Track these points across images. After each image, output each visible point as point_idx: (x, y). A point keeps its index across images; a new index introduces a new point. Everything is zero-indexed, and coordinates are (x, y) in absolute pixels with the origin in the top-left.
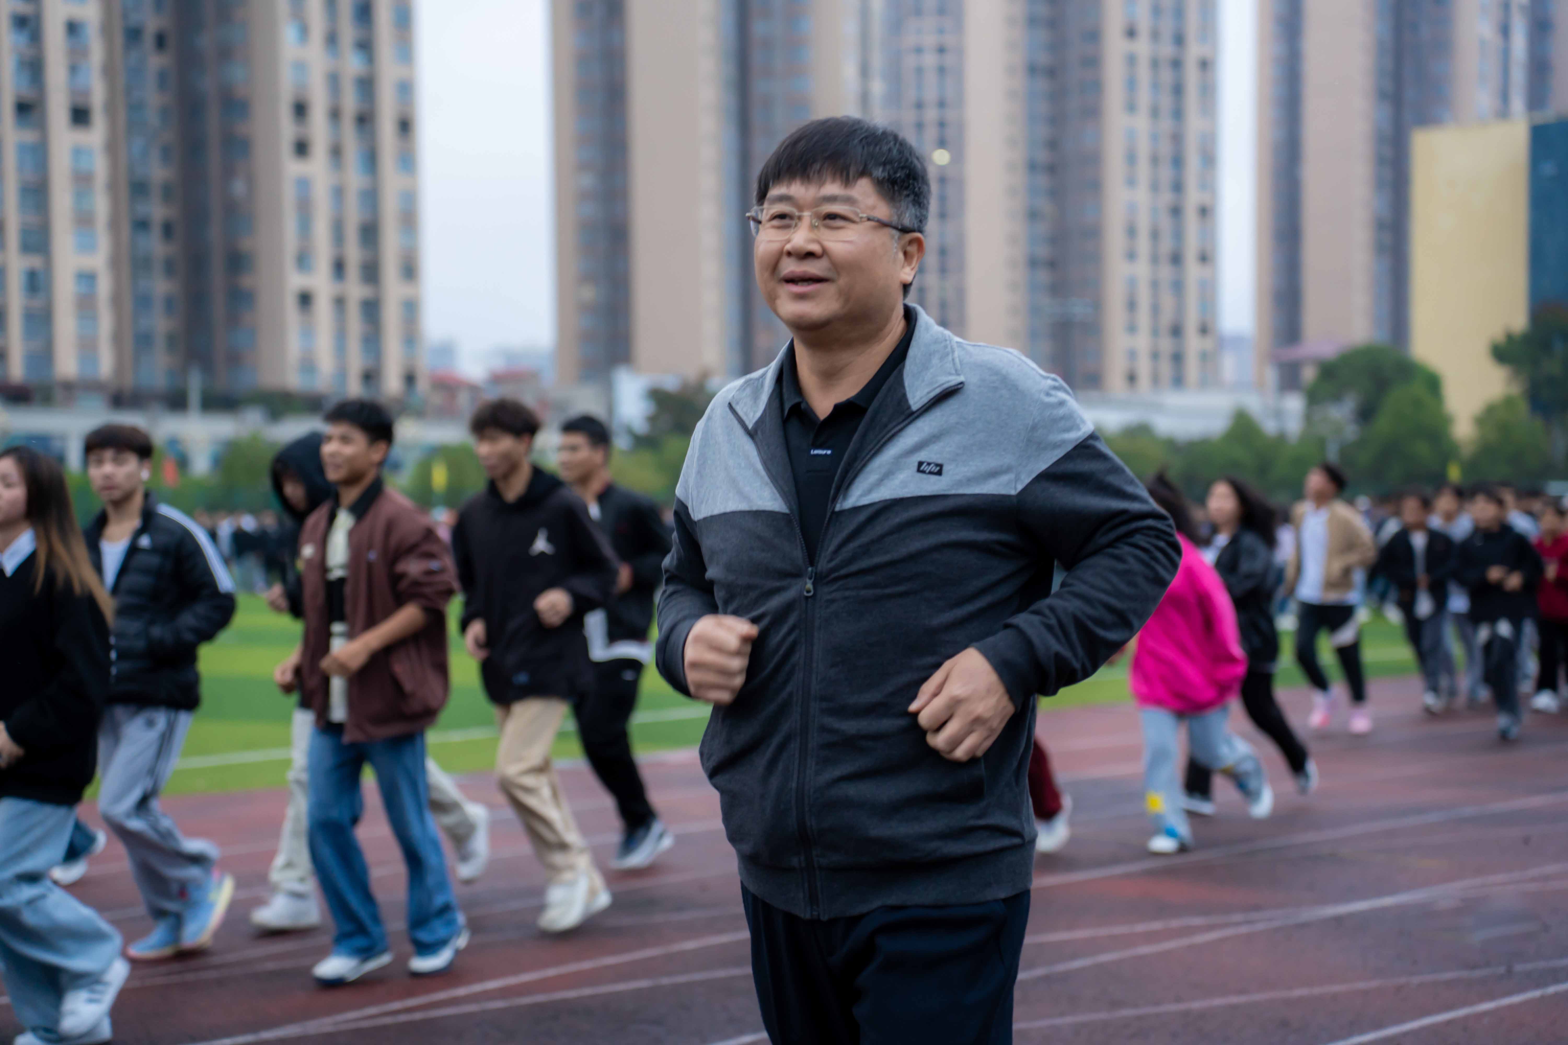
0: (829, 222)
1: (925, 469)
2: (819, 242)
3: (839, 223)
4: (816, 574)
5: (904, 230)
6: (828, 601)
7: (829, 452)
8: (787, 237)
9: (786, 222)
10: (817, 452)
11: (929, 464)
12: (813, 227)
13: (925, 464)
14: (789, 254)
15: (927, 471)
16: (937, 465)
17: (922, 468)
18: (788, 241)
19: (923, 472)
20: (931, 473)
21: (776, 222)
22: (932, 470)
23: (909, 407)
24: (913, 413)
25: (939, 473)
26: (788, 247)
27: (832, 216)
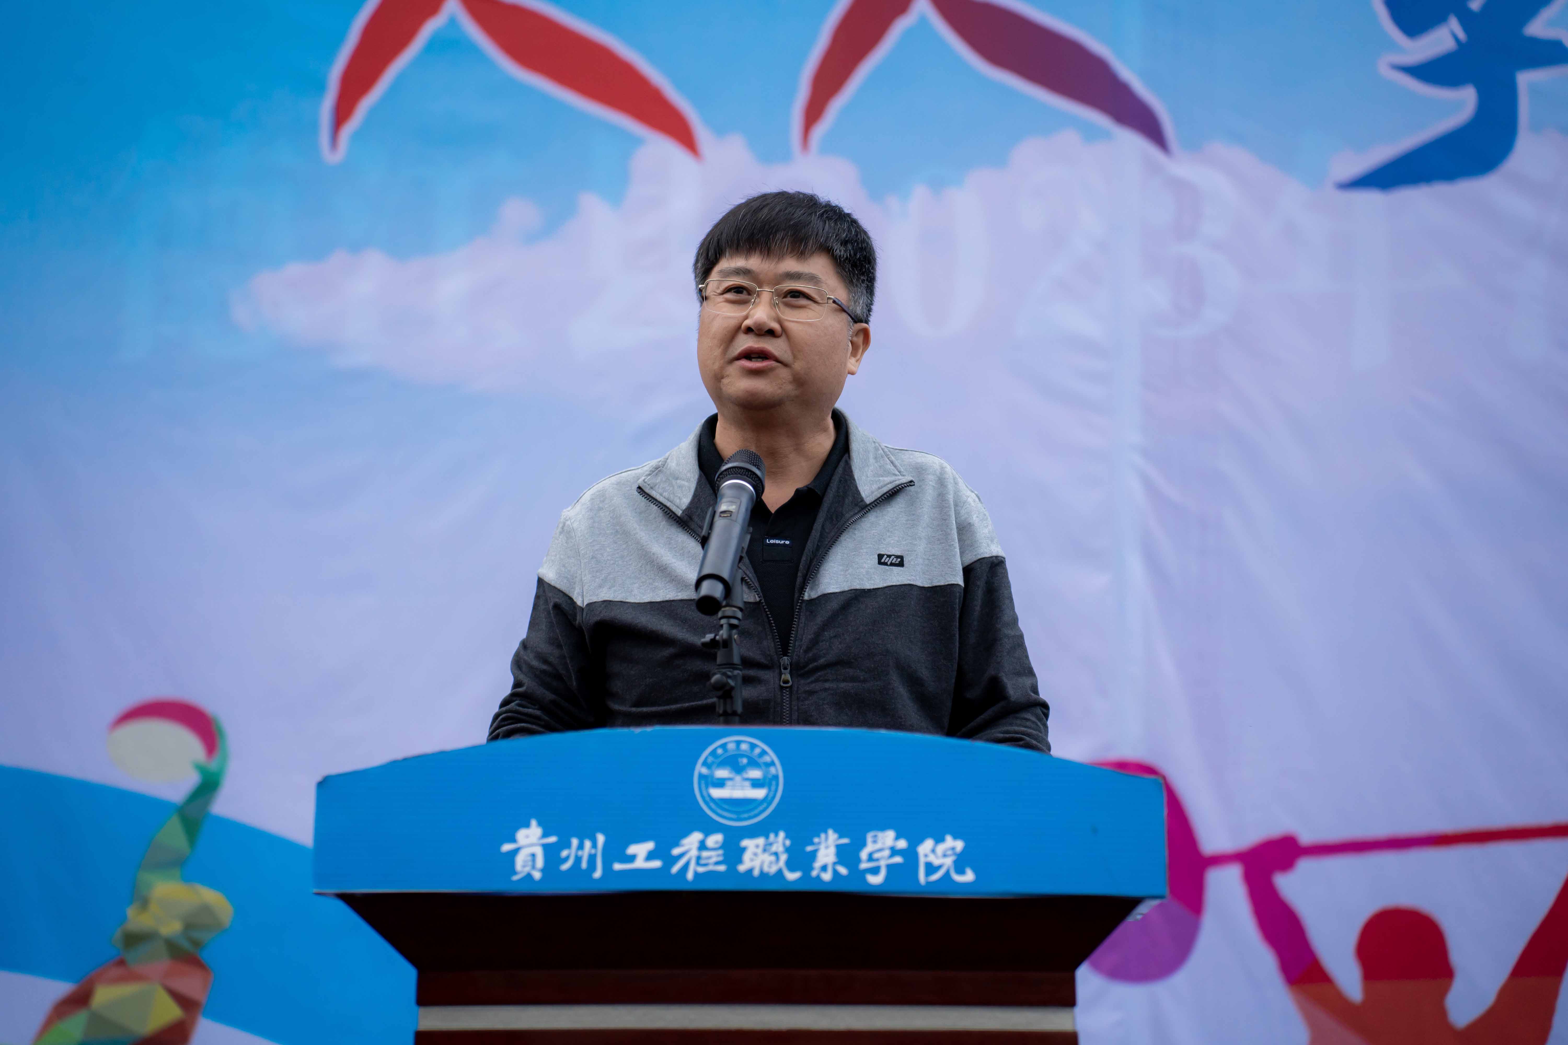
0: (789, 299)
1: (886, 561)
2: (779, 321)
3: (803, 302)
4: (791, 664)
5: (856, 320)
6: (806, 692)
7: (787, 542)
8: (745, 313)
9: (744, 296)
10: (772, 541)
11: (889, 556)
12: (773, 305)
13: (886, 556)
14: (749, 330)
15: (889, 563)
16: (897, 557)
17: (883, 561)
18: (746, 318)
19: (885, 564)
20: (892, 564)
21: (729, 296)
22: (893, 562)
23: (862, 500)
24: (867, 506)
25: (901, 564)
26: (748, 322)
27: (796, 294)
